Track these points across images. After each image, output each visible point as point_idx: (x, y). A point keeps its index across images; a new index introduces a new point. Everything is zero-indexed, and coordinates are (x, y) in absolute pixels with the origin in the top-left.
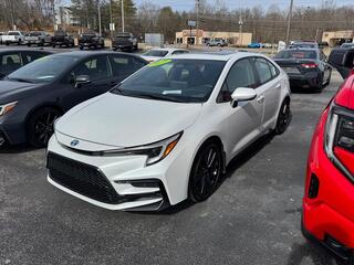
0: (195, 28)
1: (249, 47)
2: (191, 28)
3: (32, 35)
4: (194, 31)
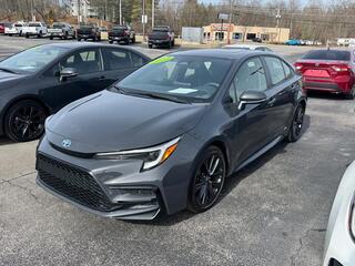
0: (227, 22)
1: (288, 44)
2: (223, 21)
3: (55, 27)
4: (225, 26)
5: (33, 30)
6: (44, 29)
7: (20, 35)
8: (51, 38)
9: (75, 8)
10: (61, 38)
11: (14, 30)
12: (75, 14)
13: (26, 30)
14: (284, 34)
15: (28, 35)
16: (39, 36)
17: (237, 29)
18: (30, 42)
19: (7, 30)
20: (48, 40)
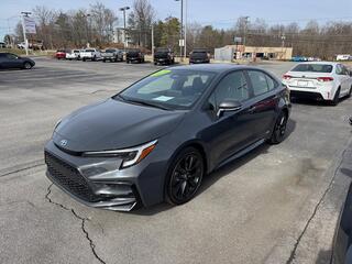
5: (89, 55)
6: (98, 54)
7: (78, 58)
8: (104, 61)
9: (115, 37)
10: (111, 61)
11: (73, 55)
12: (116, 41)
13: (83, 55)
14: (288, 53)
15: (85, 59)
16: (93, 59)
17: (248, 49)
18: (86, 64)
19: (68, 55)
20: (101, 63)
